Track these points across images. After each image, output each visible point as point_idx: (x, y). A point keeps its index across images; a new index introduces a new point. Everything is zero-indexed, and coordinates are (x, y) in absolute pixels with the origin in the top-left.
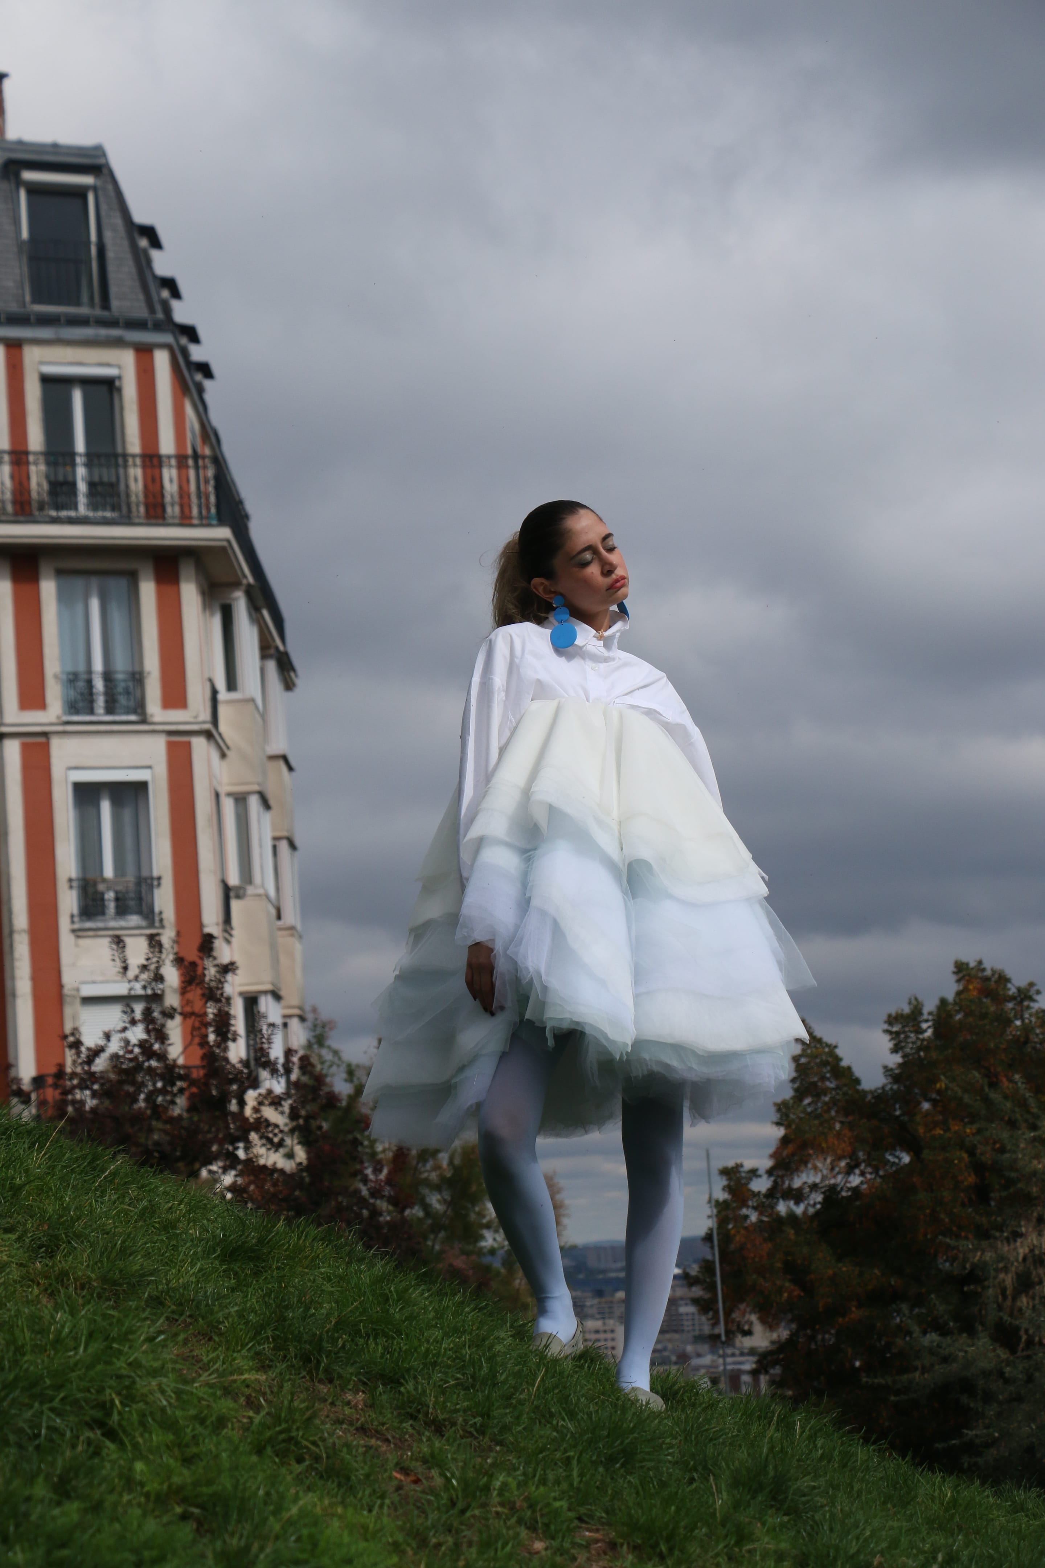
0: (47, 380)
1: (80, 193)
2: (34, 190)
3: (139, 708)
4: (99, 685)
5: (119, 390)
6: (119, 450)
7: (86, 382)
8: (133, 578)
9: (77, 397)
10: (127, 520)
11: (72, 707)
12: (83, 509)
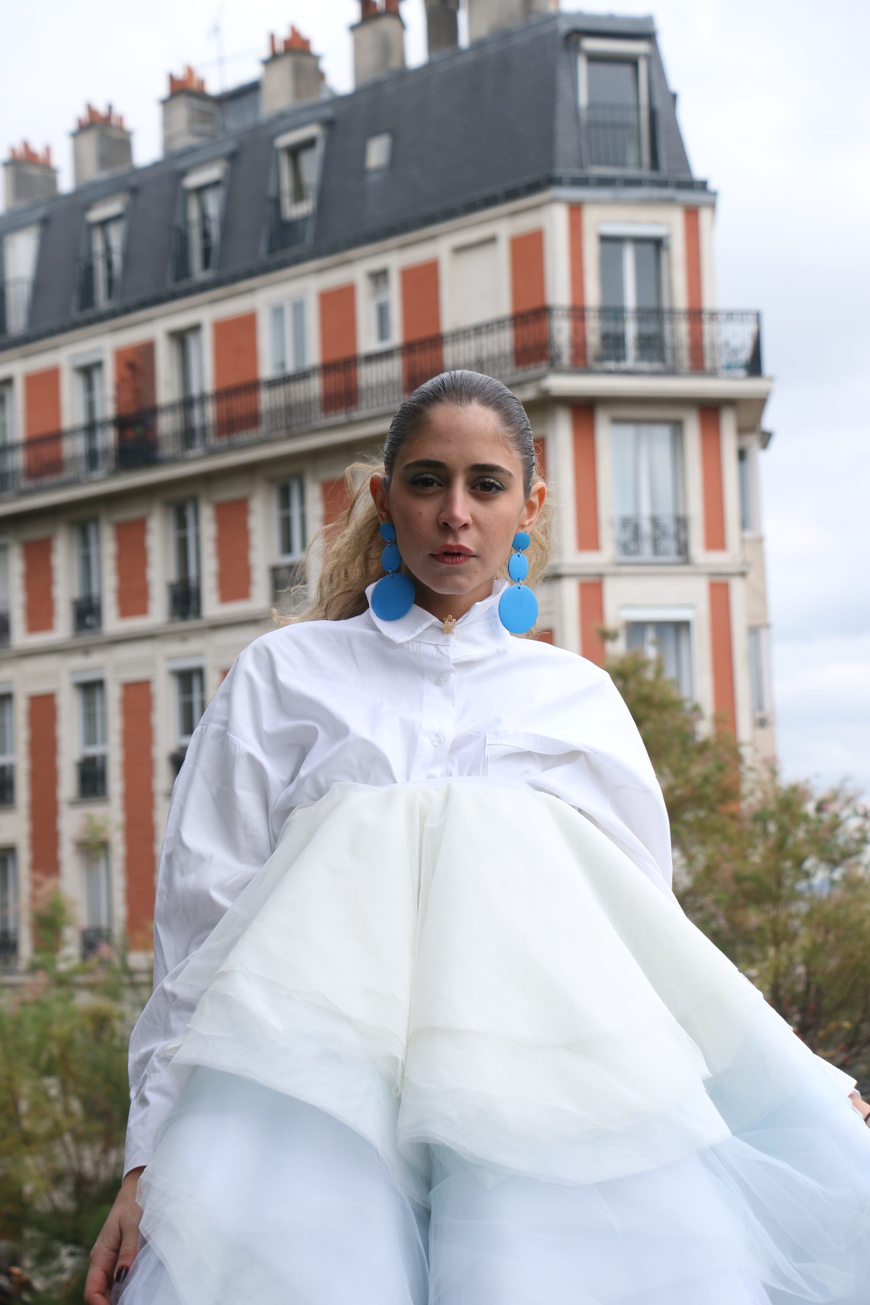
0: (605, 239)
1: (632, 61)
2: (594, 58)
3: (683, 550)
4: (646, 527)
5: (668, 249)
6: (666, 304)
7: (638, 241)
8: (677, 426)
9: (629, 255)
10: (672, 372)
11: (625, 548)
12: (630, 362)
